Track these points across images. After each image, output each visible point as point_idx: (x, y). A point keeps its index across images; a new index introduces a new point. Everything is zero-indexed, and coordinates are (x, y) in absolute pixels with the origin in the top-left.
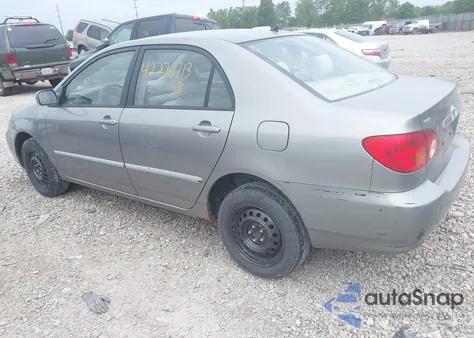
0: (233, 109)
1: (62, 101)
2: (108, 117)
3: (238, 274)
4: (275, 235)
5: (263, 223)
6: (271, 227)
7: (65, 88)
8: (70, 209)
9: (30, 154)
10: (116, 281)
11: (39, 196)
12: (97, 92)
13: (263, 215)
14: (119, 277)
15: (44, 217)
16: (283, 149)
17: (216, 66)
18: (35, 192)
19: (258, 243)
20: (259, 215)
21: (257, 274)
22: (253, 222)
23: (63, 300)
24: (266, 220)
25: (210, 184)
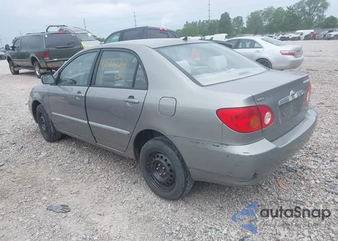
0: (147, 89)
1: (58, 82)
2: (79, 92)
3: (151, 197)
4: (171, 171)
5: (164, 163)
6: (169, 165)
7: (60, 74)
8: (61, 150)
9: (41, 114)
10: (75, 195)
11: (44, 141)
12: (80, 76)
13: (165, 158)
14: (78, 192)
15: (43, 154)
16: (173, 114)
17: (139, 62)
18: (43, 138)
19: (162, 176)
20: (162, 157)
21: (162, 197)
22: (159, 162)
23: (40, 203)
24: (166, 160)
25: (134, 136)
